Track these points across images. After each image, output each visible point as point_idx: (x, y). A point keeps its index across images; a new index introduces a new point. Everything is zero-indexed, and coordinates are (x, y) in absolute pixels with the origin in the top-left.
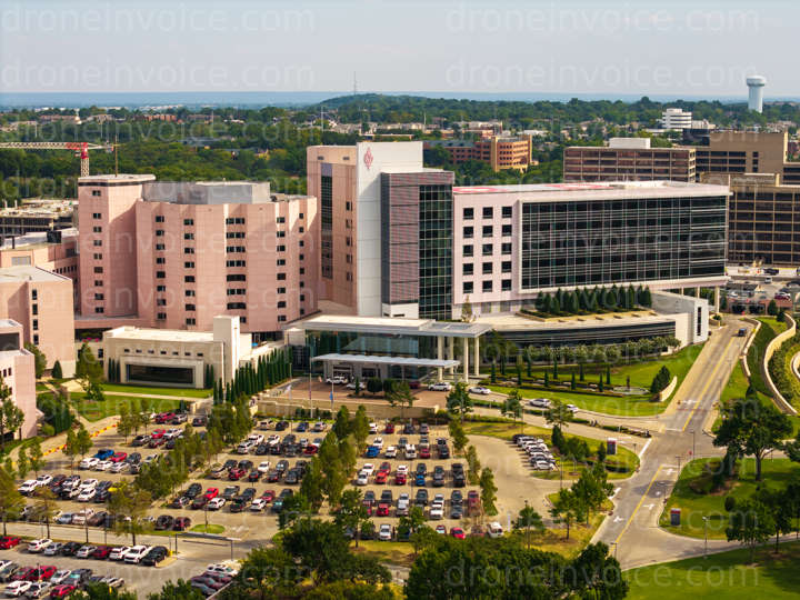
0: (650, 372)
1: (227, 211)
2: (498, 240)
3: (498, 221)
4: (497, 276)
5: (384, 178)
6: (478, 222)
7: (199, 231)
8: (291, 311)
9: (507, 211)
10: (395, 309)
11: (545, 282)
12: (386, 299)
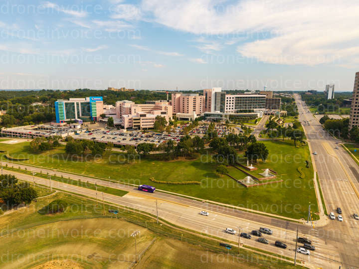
0: (254, 121)
1: (193, 97)
2: (231, 102)
3: (231, 99)
4: (231, 107)
5: (216, 93)
6: (229, 99)
7: (189, 100)
8: (202, 112)
9: (233, 98)
10: (216, 111)
11: (238, 108)
12: (215, 110)
